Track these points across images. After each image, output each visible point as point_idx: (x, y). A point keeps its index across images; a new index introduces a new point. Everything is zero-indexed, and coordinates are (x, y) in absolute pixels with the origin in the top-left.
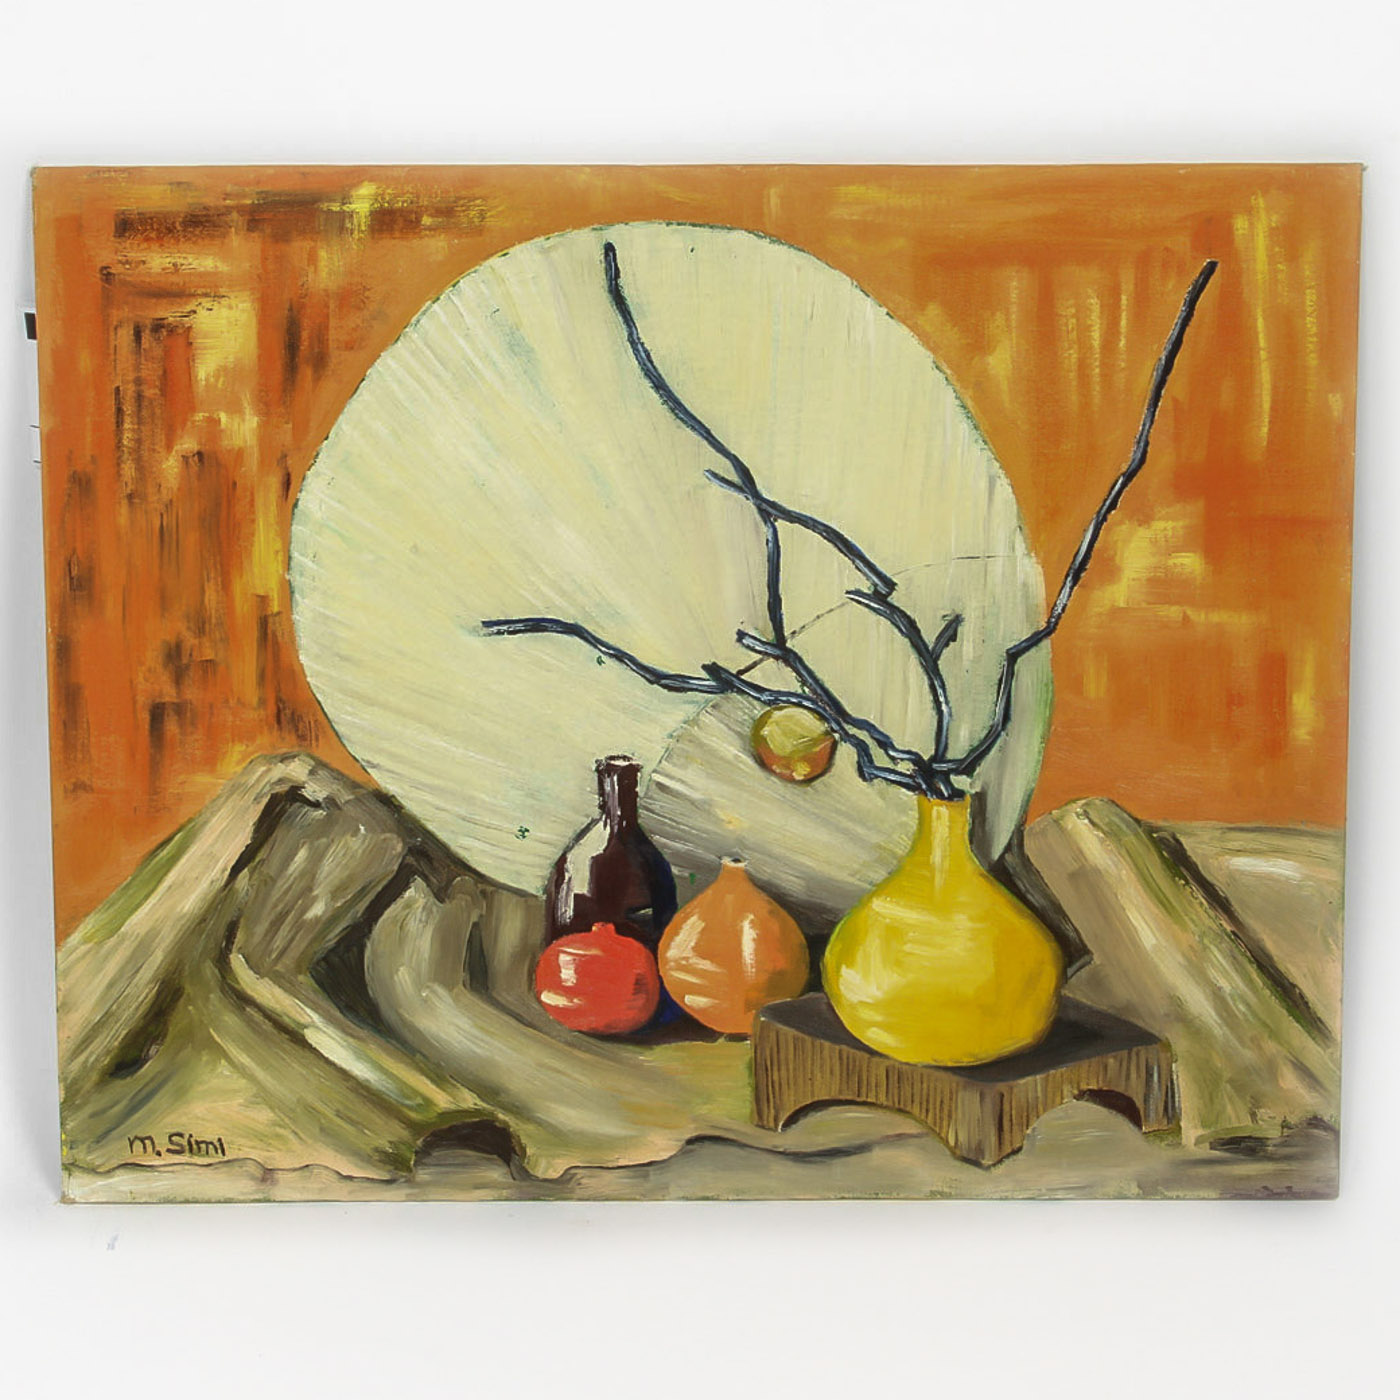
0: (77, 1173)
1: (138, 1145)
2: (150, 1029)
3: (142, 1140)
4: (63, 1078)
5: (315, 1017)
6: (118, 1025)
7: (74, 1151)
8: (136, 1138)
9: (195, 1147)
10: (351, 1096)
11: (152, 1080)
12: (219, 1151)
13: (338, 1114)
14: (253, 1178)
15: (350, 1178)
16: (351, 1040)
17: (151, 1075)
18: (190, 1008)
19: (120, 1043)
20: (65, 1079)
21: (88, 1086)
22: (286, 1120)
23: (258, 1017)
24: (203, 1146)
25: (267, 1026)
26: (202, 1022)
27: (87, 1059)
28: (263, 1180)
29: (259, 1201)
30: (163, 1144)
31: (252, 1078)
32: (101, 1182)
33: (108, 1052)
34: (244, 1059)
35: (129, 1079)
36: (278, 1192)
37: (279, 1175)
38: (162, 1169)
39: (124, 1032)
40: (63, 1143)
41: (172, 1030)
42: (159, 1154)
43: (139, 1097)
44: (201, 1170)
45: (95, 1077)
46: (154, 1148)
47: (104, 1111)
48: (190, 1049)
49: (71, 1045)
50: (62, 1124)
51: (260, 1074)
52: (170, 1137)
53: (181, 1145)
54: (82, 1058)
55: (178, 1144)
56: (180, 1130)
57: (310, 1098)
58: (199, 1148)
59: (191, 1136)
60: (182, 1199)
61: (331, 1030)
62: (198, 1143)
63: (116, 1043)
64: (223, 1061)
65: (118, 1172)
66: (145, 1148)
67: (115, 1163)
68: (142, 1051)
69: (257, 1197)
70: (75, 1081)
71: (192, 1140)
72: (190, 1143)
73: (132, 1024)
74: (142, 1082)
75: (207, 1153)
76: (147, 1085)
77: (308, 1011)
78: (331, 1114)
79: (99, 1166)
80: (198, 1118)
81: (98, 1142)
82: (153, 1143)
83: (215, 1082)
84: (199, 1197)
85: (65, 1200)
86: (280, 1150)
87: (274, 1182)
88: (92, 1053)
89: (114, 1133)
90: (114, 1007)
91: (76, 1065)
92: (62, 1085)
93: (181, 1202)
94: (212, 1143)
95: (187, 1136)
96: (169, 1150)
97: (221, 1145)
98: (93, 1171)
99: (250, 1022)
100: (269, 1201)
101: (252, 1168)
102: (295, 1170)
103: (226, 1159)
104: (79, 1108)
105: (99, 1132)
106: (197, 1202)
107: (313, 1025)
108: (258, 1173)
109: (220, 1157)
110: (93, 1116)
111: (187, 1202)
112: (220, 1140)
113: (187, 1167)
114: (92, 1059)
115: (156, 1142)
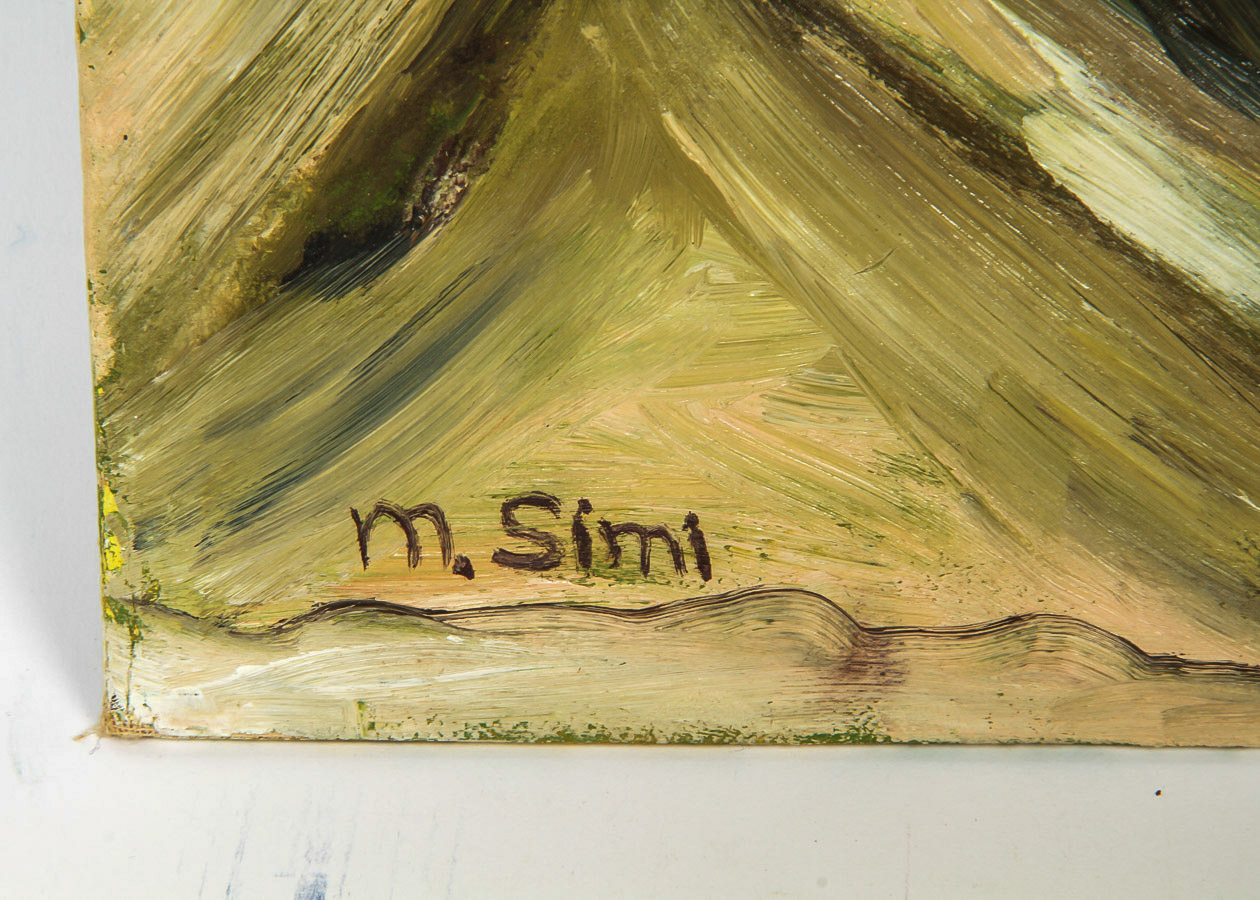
0: (159, 631)
1: (387, 538)
2: (443, 108)
3: (404, 519)
4: (106, 289)
5: (1070, 72)
6: (314, 92)
7: (153, 555)
8: (381, 510)
9: (598, 545)
10: (1197, 369)
11: (444, 297)
12: (691, 563)
13: (1140, 431)
14: (813, 659)
15: (1173, 665)
16: (1202, 159)
17: (440, 281)
18: (590, 32)
19: (323, 164)
20: (116, 293)
21: (203, 317)
22: (945, 455)
23: (850, 71)
24: (630, 544)
25: (886, 102)
26: (631, 83)
27: (195, 225)
28: (851, 668)
29: (832, 740)
30: (479, 534)
31: (821, 301)
32: (246, 667)
33: (277, 196)
34: (796, 229)
35: (354, 298)
36: (904, 711)
37: (909, 651)
38: (476, 623)
39: (337, 123)
40: (108, 525)
41: (521, 117)
42: (465, 569)
43: (390, 366)
44: (620, 629)
45: (226, 288)
46: (446, 547)
47: (265, 410)
48: (585, 184)
49: (136, 168)
50: (103, 457)
51: (853, 285)
52: (507, 509)
53: (550, 541)
54: (176, 217)
55: (534, 535)
56: (542, 483)
57: (1037, 375)
58: (615, 551)
59: (585, 506)
60: (547, 731)
61: (1127, 122)
62: (610, 532)
63: (307, 164)
64: (710, 233)
65: (311, 630)
66: (413, 546)
67: (302, 598)
68: (403, 191)
69: (825, 728)
70: (149, 305)
71: (591, 521)
72: (580, 532)
73: (366, 93)
74: (407, 308)
75: (645, 567)
76: (421, 317)
77: (1044, 47)
78: (1108, 431)
79: (241, 611)
80: (611, 441)
81: (239, 523)
82: (444, 529)
83: (679, 311)
84: (612, 724)
85: (114, 724)
86: (915, 560)
87: (891, 676)
88: (214, 198)
89: (301, 495)
90: (300, 25)
91: (154, 245)
92: (103, 314)
93: (542, 741)
94: (661, 533)
95: (570, 507)
96: (502, 558)
97: (698, 539)
98: (220, 625)
99: (817, 87)
100: (869, 740)
101: (812, 626)
102: (967, 633)
103: (713, 588)
104: (166, 398)
105: (246, 484)
106: (603, 739)
107: (1060, 100)
108: (832, 642)
109: (692, 584)
110: (218, 429)
111: (566, 738)
112: (692, 521)
113: (571, 617)
114: (216, 220)
115: (455, 526)
